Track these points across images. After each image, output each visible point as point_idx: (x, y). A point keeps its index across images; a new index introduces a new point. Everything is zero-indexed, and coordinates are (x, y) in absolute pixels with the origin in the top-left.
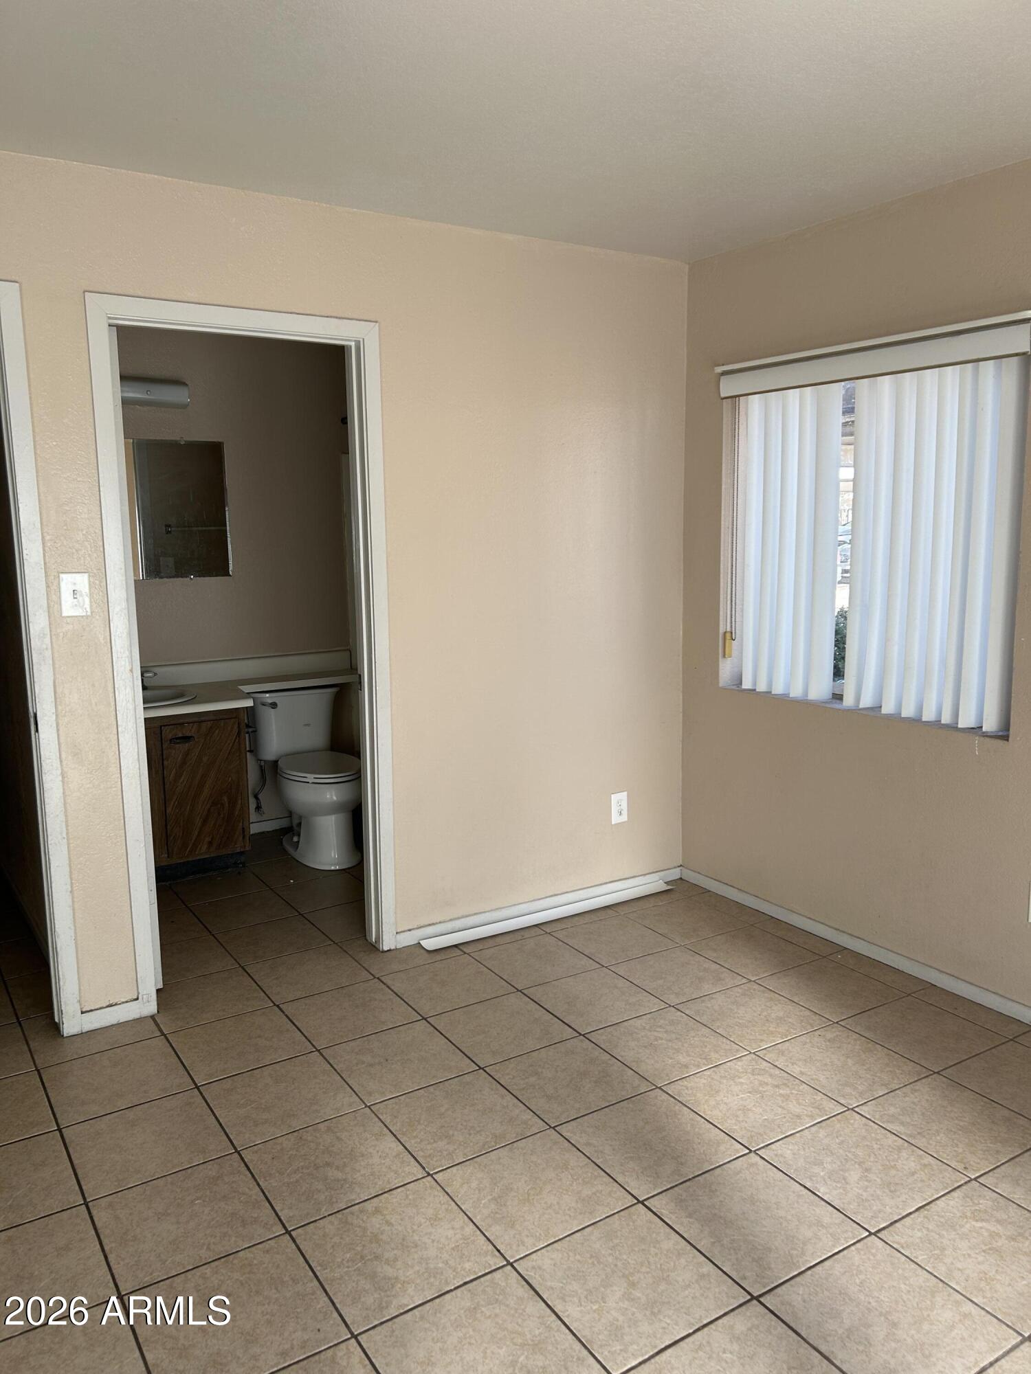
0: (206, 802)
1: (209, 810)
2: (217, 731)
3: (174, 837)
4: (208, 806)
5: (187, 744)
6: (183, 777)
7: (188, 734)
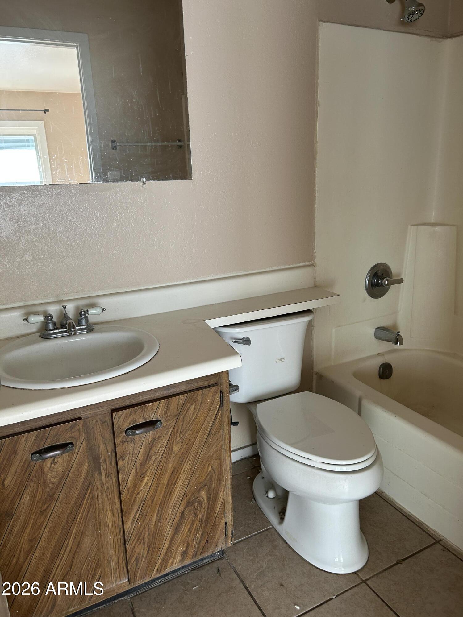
0: (178, 504)
1: (182, 514)
2: (193, 407)
3: (136, 558)
4: (182, 508)
5: (151, 433)
6: (146, 478)
7: (152, 418)
